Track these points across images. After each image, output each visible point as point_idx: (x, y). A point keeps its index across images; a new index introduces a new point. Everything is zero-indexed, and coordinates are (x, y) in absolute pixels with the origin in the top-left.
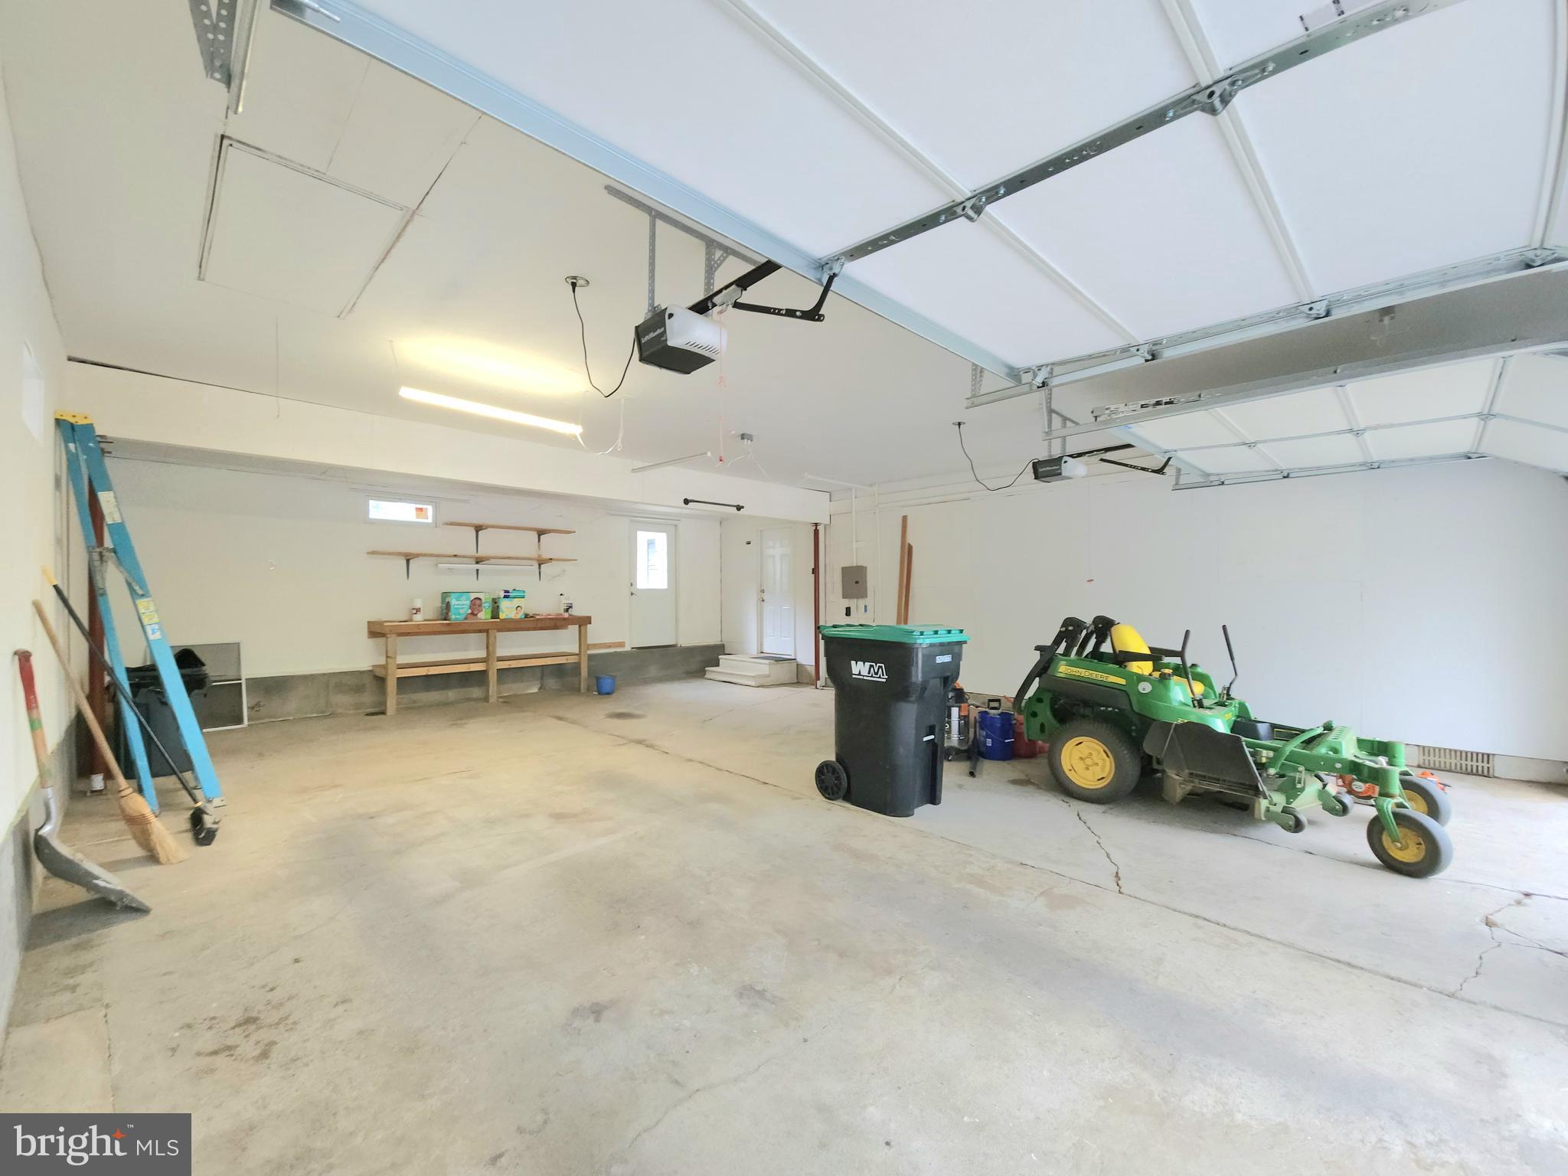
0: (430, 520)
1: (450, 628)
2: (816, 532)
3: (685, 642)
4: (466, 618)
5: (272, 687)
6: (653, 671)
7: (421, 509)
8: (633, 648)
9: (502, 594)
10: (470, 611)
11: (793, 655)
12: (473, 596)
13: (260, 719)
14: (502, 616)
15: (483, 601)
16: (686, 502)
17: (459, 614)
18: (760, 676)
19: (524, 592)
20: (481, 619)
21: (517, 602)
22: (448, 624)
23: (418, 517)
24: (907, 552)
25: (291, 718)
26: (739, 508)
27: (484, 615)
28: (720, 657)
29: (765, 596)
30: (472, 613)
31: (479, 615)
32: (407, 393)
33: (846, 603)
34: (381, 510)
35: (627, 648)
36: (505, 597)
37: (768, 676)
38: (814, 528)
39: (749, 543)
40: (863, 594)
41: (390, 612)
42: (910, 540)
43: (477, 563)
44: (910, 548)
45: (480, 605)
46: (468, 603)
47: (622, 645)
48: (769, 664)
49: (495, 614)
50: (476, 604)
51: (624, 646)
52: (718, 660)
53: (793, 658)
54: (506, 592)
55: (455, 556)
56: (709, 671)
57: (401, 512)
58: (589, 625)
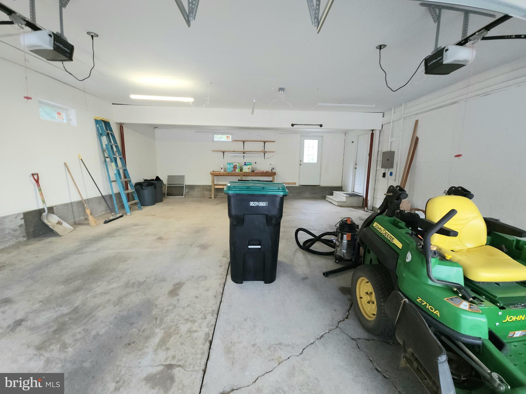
0: (230, 140)
1: (228, 174)
2: (372, 135)
3: (323, 184)
4: (232, 171)
5: (191, 187)
6: (307, 195)
7: (228, 137)
8: (299, 185)
9: (244, 164)
10: (233, 169)
11: (362, 194)
12: (234, 164)
13: (189, 195)
14: (244, 171)
15: (237, 166)
16: (293, 125)
17: (230, 170)
18: (340, 202)
19: (251, 163)
20: (237, 172)
21: (248, 166)
22: (228, 173)
23: (227, 139)
24: (415, 142)
25: (195, 196)
26: (321, 126)
27: (238, 170)
28: (334, 192)
29: (357, 166)
30: (234, 170)
31: (236, 171)
32: (133, 97)
33: (383, 171)
34: (217, 138)
35: (297, 185)
36: (245, 165)
37: (345, 202)
38: (371, 132)
39: (353, 142)
40: (391, 166)
41: (217, 169)
42: (419, 135)
43: (244, 153)
44: (417, 139)
45: (236, 167)
46: (233, 166)
47: (295, 183)
48: (346, 197)
49: (241, 170)
50: (235, 167)
51: (296, 184)
52: (333, 193)
53: (362, 195)
54: (245, 163)
55: (234, 151)
56: (328, 197)
57: (223, 138)
58: (275, 176)
